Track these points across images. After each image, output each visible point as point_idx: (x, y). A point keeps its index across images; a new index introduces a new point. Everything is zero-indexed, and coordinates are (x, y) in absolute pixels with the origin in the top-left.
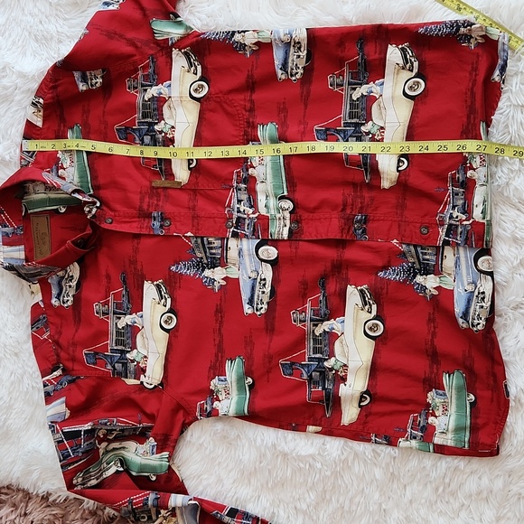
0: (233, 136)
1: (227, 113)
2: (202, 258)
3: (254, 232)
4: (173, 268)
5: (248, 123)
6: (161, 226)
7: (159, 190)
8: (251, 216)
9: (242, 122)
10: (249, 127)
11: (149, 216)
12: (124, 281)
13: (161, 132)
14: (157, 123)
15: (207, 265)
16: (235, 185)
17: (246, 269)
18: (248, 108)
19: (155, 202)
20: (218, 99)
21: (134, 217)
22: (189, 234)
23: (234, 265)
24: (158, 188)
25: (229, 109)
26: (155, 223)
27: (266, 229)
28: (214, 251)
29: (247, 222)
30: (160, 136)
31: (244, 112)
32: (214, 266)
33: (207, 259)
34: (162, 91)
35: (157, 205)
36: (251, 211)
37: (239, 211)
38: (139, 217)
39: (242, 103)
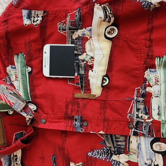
0: (136, 64)
1: (132, 49)
2: (110, 147)
3: (150, 133)
4: (90, 154)
5: (148, 55)
6: (81, 126)
7: (79, 100)
8: (147, 121)
9: (142, 55)
10: (148, 58)
11: (72, 118)
12: (54, 161)
13: (83, 61)
14: (80, 55)
15: (115, 152)
16: (135, 98)
17: (143, 158)
18: (147, 45)
19: (76, 109)
20: (125, 39)
21: (61, 119)
22: (101, 132)
23: (134, 153)
24: (78, 98)
25: (134, 46)
26: (76, 123)
27: (159, 130)
28: (119, 143)
29: (144, 124)
30: (83, 63)
31: (145, 48)
32: (119, 153)
33: (114, 148)
34: (85, 33)
35: (78, 111)
36: (146, 117)
37: (138, 117)
38: (65, 119)
39: (144, 41)
